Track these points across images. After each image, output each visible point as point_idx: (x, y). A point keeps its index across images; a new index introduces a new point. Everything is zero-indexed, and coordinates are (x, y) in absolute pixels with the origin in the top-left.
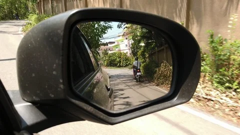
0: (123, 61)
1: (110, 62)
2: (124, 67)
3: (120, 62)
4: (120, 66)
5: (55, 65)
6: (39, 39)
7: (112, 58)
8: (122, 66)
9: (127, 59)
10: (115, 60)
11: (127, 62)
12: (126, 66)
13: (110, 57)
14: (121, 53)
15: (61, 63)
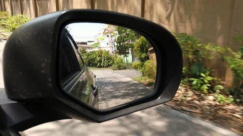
0: (104, 60)
1: (89, 61)
2: (106, 67)
3: (100, 61)
4: (100, 67)
5: (43, 64)
6: (27, 38)
7: (91, 57)
8: (103, 67)
9: (109, 59)
10: (94, 59)
11: (109, 62)
12: (108, 66)
13: (88, 55)
14: (102, 52)
15: (50, 62)
